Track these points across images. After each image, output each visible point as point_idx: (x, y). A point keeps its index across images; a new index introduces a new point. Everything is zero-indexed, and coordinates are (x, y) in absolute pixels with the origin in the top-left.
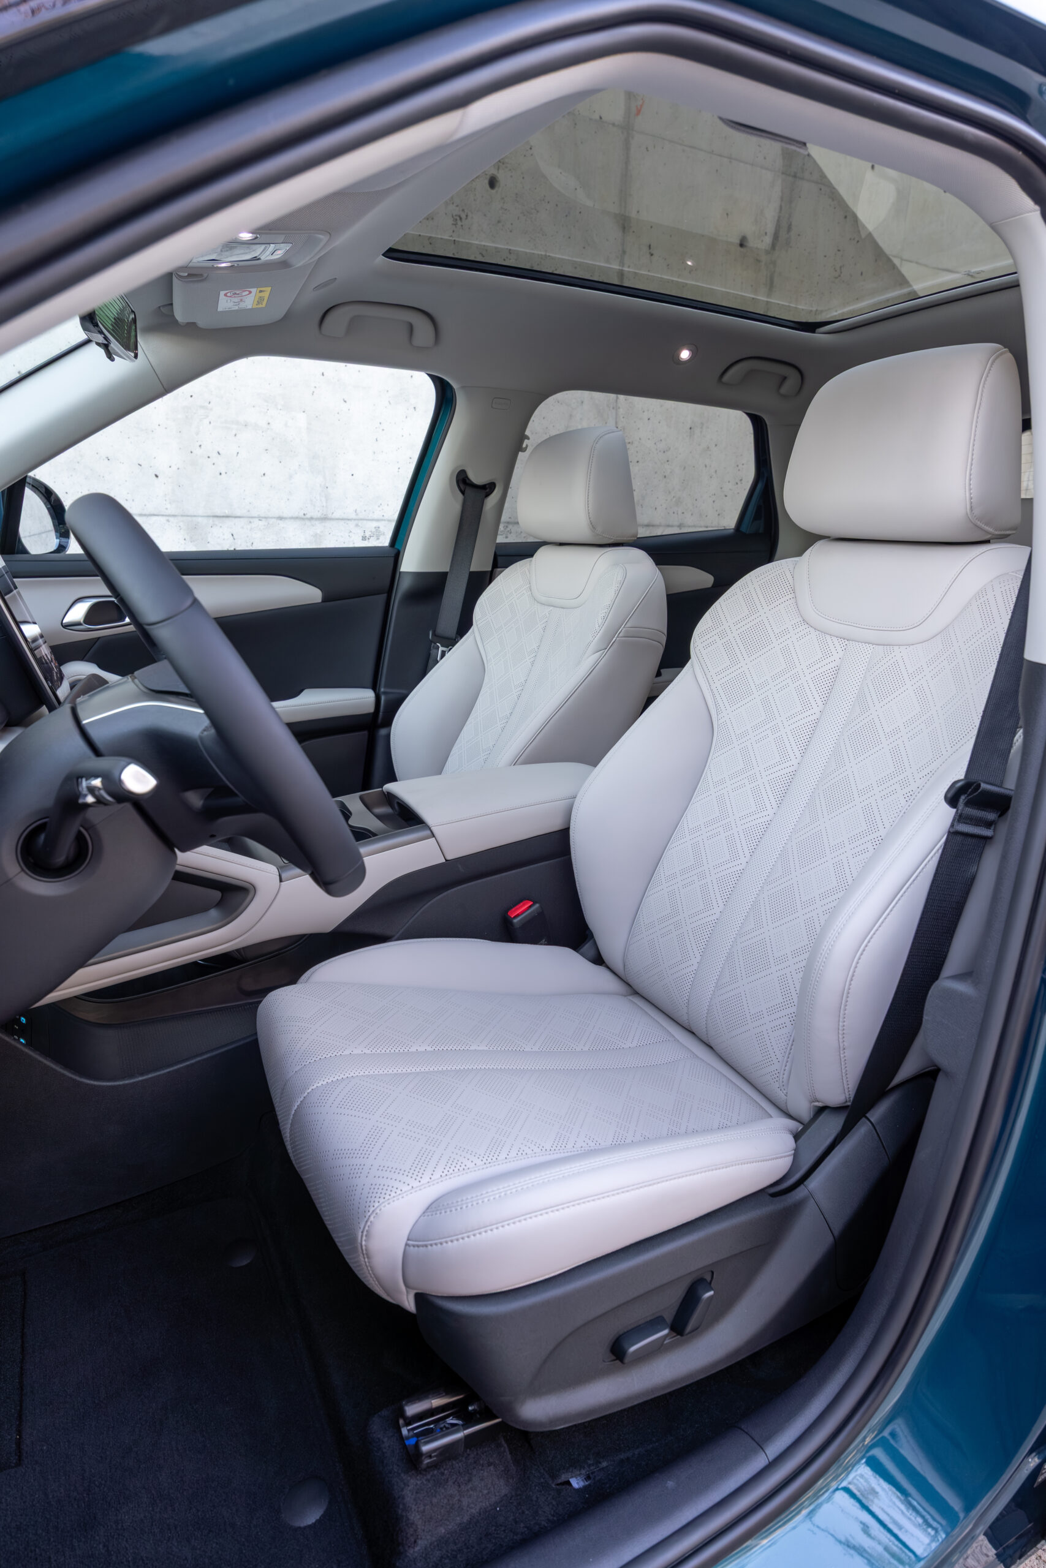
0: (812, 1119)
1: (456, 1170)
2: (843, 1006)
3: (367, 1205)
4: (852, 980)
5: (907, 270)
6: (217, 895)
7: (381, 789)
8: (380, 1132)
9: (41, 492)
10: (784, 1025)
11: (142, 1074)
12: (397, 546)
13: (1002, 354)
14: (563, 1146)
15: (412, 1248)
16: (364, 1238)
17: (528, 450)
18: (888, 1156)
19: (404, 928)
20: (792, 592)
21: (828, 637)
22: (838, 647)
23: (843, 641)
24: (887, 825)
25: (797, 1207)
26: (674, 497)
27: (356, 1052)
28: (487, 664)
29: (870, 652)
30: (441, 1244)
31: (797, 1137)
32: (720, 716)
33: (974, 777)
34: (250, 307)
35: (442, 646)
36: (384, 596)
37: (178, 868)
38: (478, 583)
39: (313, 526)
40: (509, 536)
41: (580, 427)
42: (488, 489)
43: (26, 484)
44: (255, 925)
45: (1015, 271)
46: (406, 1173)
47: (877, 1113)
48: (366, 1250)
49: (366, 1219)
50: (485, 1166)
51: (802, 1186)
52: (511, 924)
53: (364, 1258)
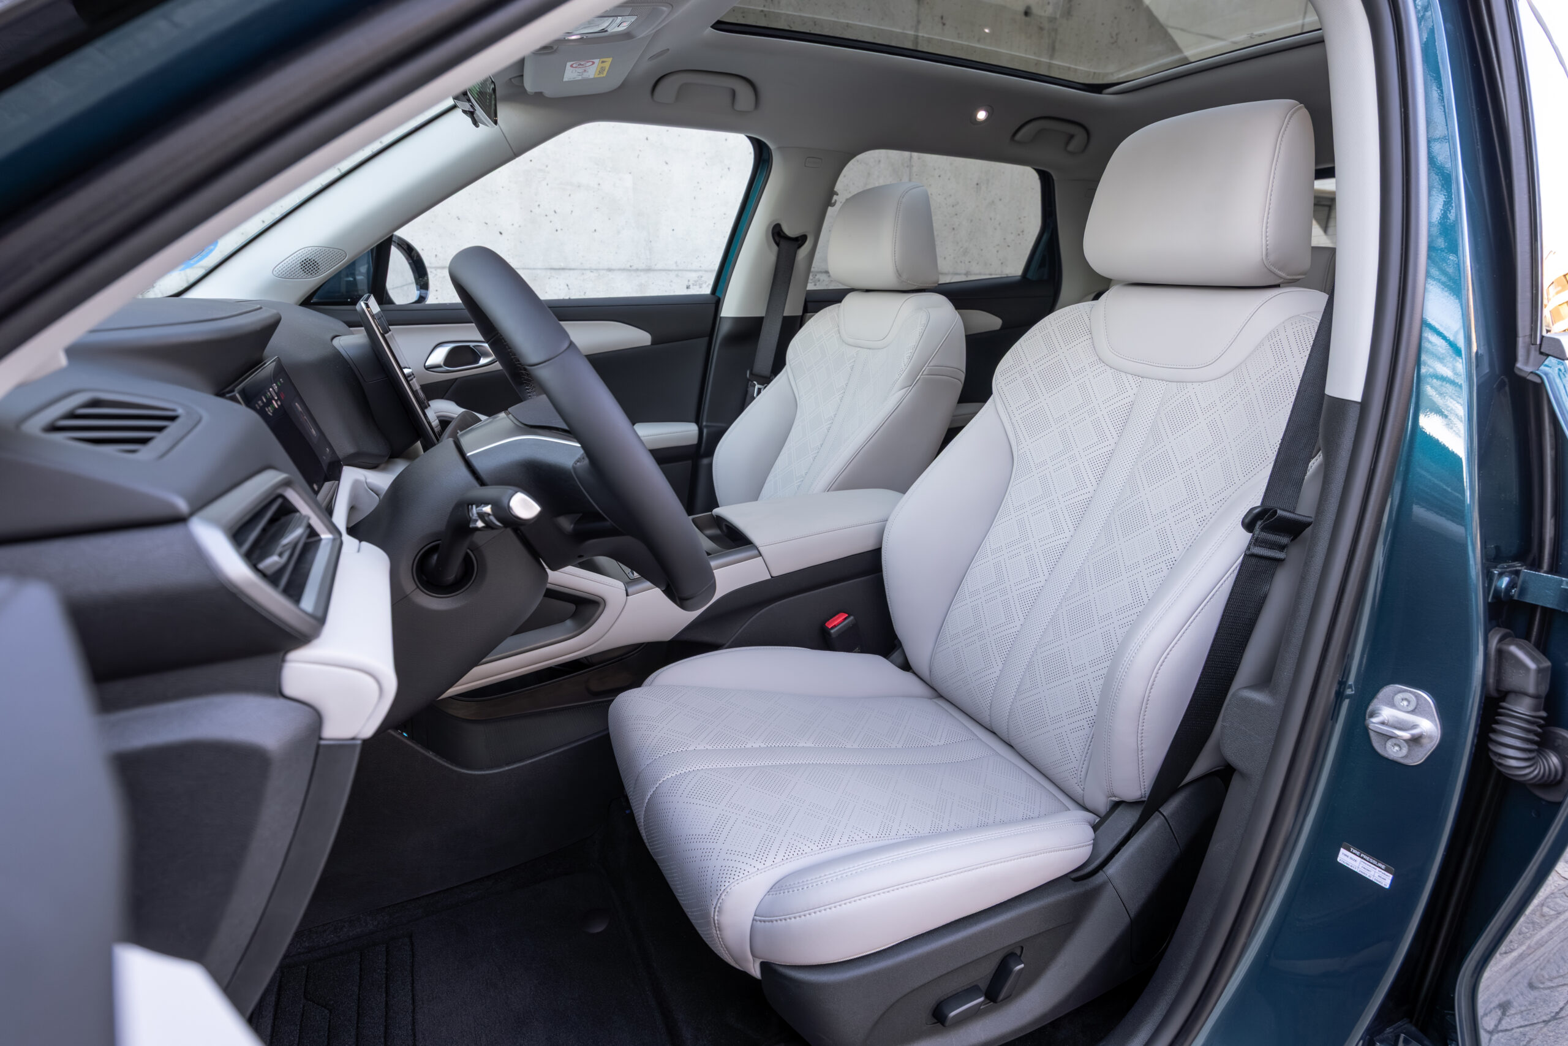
0: (1109, 812)
1: (795, 854)
2: (1142, 712)
3: (719, 884)
4: (1151, 689)
5: (1179, 37)
6: (572, 607)
7: (710, 513)
8: (726, 820)
9: (403, 248)
10: (1082, 728)
11: (508, 764)
12: (718, 294)
13: (1297, 110)
14: (887, 835)
15: (759, 922)
16: (716, 913)
17: (837, 204)
18: (1179, 846)
19: (734, 637)
20: (1089, 333)
21: (1123, 374)
22: (1133, 384)
23: (1138, 378)
24: (1180, 547)
25: (1096, 892)
26: (961, 247)
27: (699, 748)
28: (799, 400)
29: (1163, 388)
30: (785, 920)
31: (1095, 828)
32: (1019, 448)
33: (1271, 504)
34: (592, 76)
35: (758, 384)
36: (706, 339)
37: (549, 586)
38: (791, 327)
39: (638, 276)
40: (818, 284)
41: (877, 185)
42: (800, 240)
43: (393, 243)
44: (604, 635)
45: (1320, 27)
46: (752, 857)
47: (1170, 807)
48: (718, 924)
49: (718, 897)
50: (820, 851)
51: (1101, 872)
52: (829, 634)
53: (716, 931)
